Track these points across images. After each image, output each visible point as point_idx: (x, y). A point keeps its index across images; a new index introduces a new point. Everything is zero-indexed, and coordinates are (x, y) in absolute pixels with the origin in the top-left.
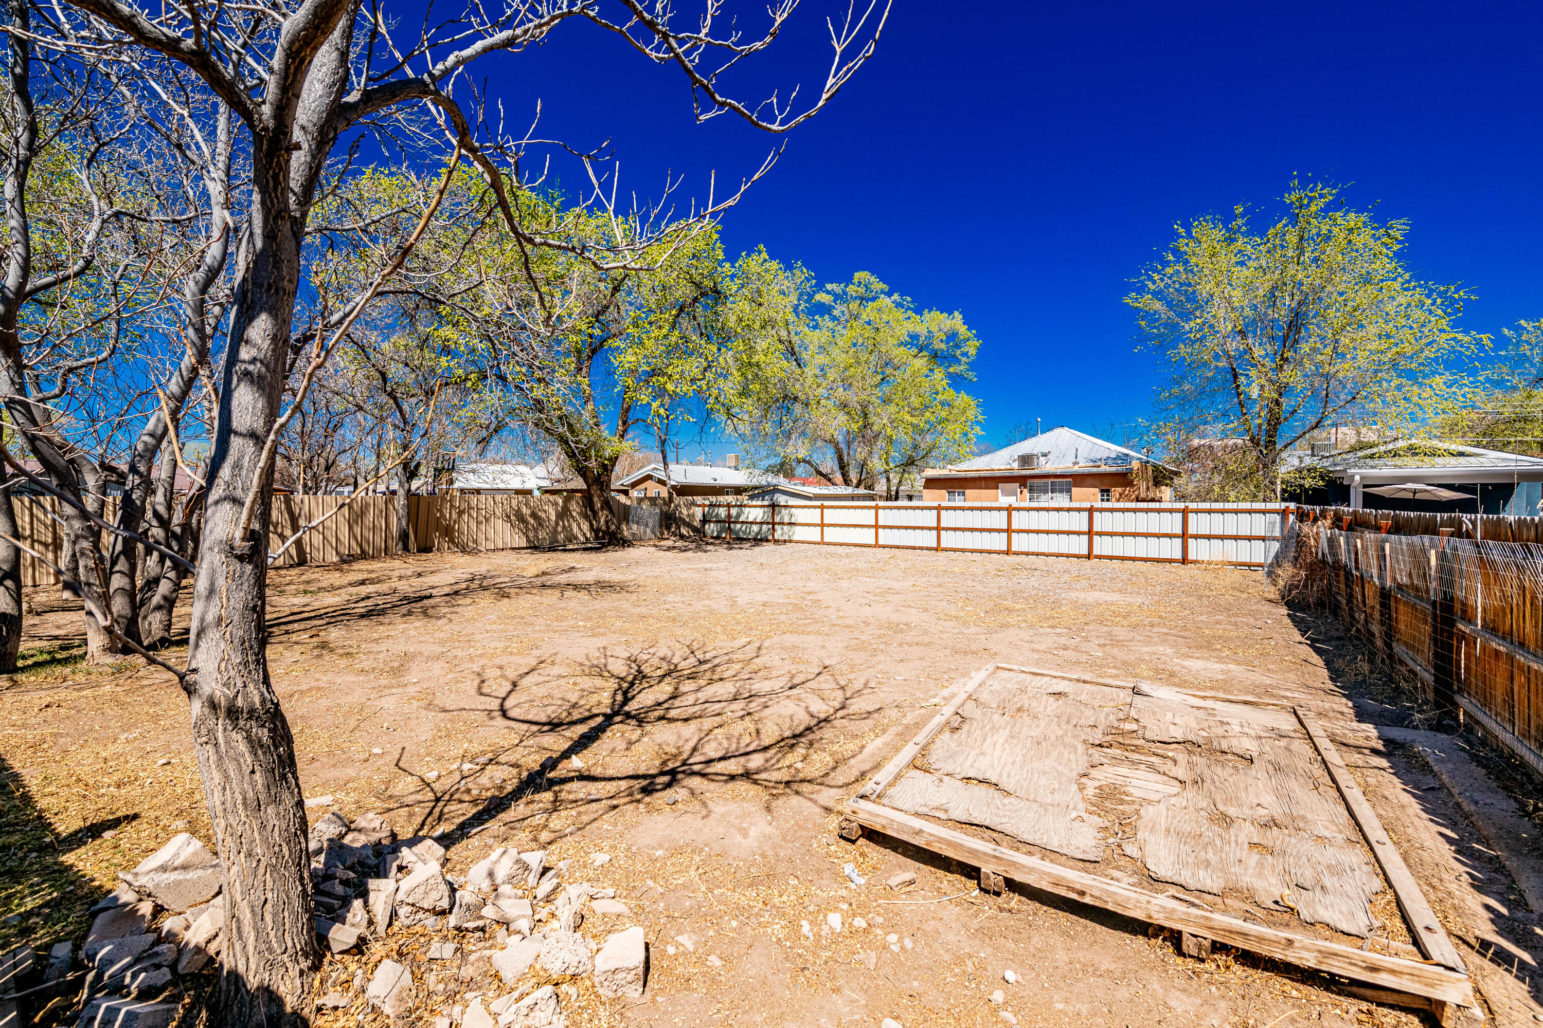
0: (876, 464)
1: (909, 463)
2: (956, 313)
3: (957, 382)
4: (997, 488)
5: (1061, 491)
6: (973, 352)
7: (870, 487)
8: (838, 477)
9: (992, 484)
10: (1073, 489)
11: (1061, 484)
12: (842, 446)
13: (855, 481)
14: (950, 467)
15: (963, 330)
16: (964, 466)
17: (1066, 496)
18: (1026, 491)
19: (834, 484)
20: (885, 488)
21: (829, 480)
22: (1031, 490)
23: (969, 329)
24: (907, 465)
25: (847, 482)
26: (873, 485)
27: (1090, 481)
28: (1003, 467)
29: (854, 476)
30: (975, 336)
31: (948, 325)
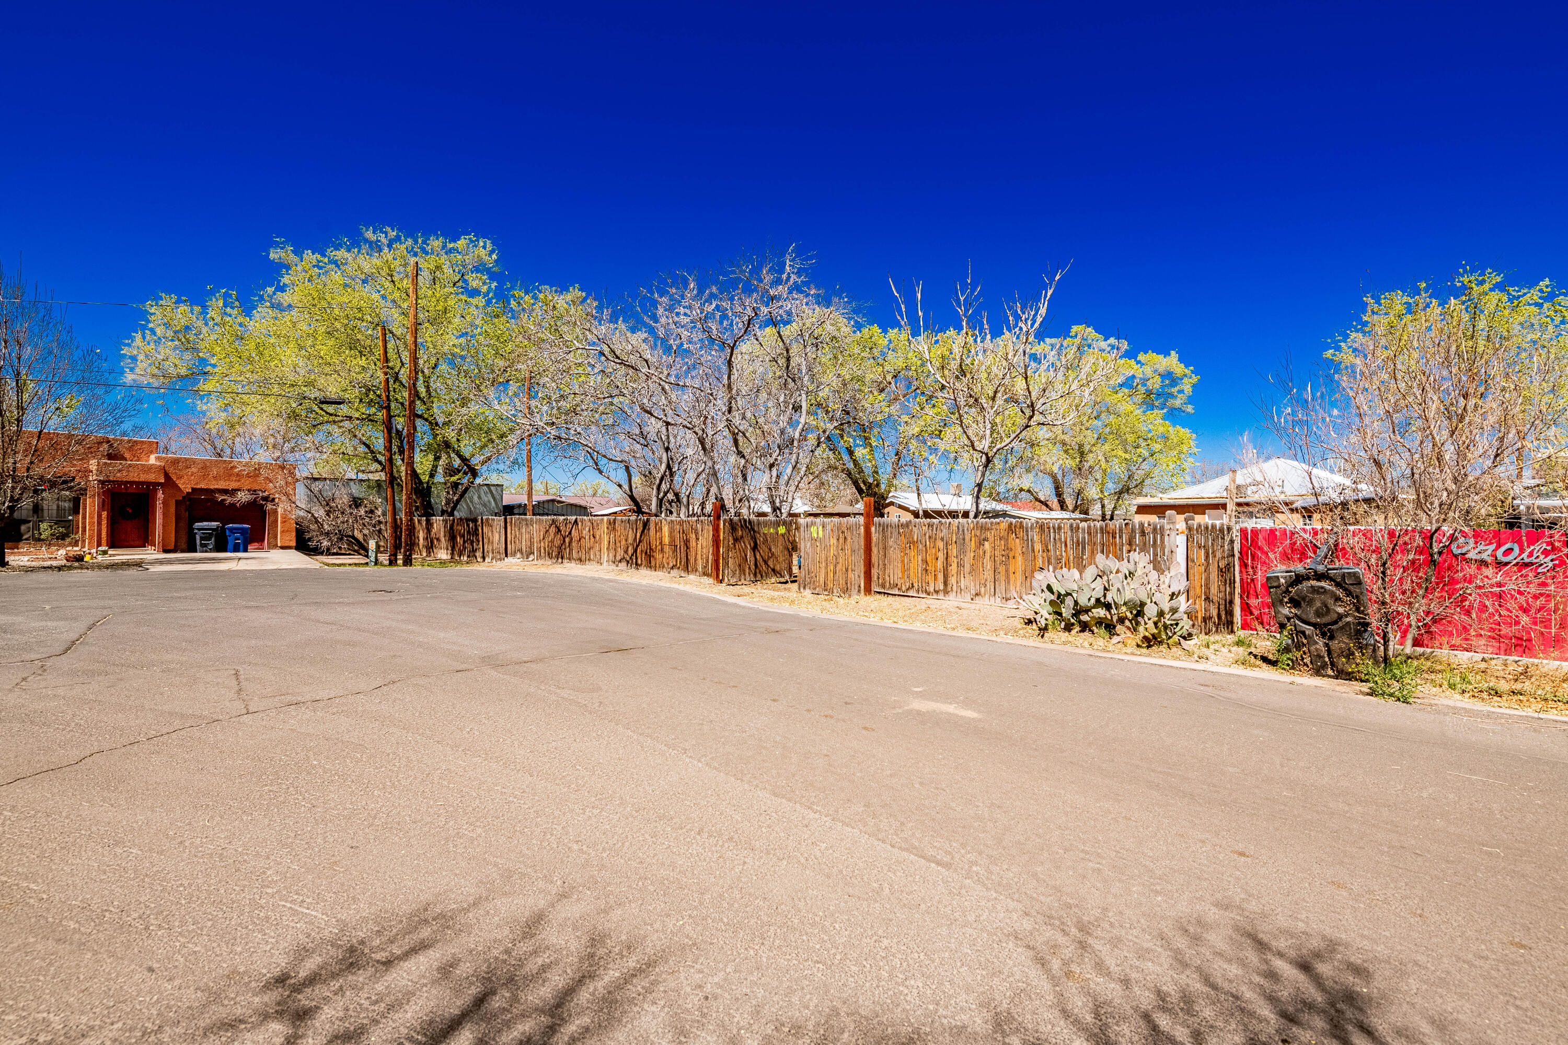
0: (1092, 492)
1: (1124, 491)
2: (1173, 353)
3: (1174, 415)
4: (1204, 514)
6: (1188, 389)
7: (1086, 513)
8: (1054, 503)
9: (1200, 510)
10: (1277, 515)
12: (1060, 477)
13: (1071, 507)
14: (1161, 495)
15: (1179, 369)
16: (1173, 495)
19: (1051, 510)
20: (1100, 513)
21: (1047, 506)
23: (1186, 366)
24: (1121, 492)
25: (1063, 506)
26: (1088, 509)
28: (1213, 496)
29: (1070, 502)
30: (1192, 372)
31: (1164, 364)
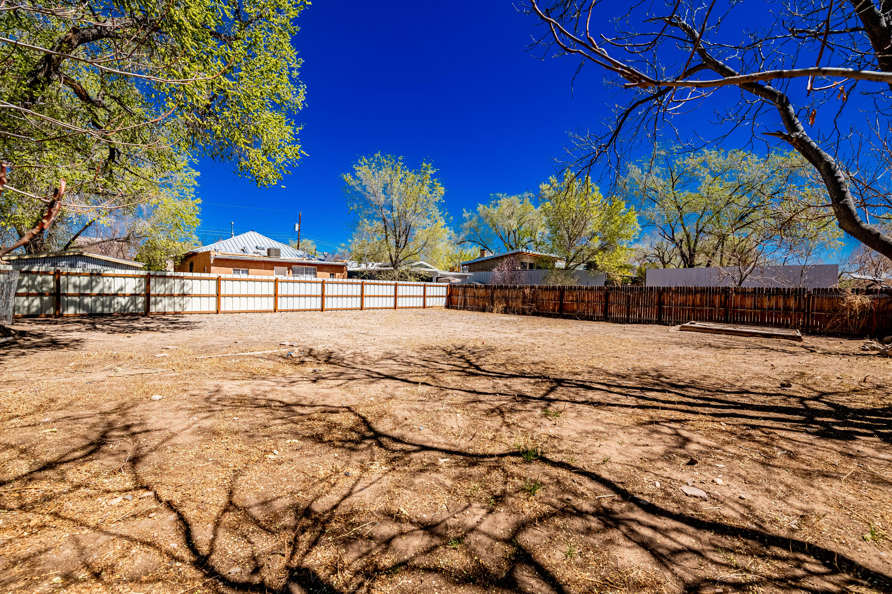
4: (273, 269)
5: (311, 274)
9: (270, 266)
10: (318, 273)
11: (311, 269)
17: (313, 276)
18: (291, 272)
22: (293, 272)
27: (326, 269)
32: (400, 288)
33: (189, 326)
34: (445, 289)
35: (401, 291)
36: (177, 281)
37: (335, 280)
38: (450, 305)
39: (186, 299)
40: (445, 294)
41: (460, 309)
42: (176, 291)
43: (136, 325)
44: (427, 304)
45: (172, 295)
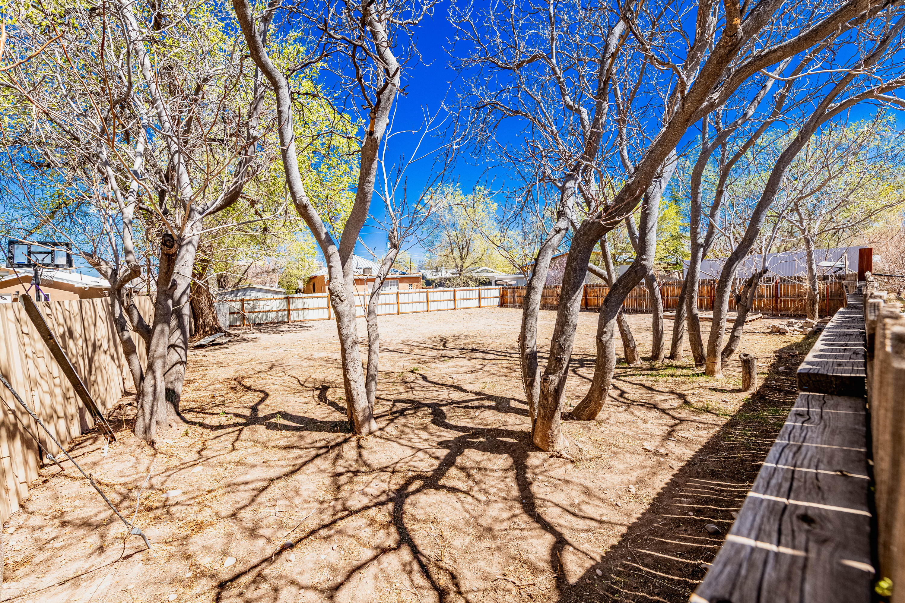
4: (367, 284)
11: (394, 282)
17: (396, 287)
27: (406, 281)
32: (458, 293)
33: (307, 328)
34: (498, 291)
35: (459, 295)
36: (301, 300)
37: (414, 290)
38: (503, 304)
39: (307, 311)
40: (498, 295)
41: (510, 307)
42: (300, 307)
43: (278, 329)
44: (482, 305)
45: (298, 309)
